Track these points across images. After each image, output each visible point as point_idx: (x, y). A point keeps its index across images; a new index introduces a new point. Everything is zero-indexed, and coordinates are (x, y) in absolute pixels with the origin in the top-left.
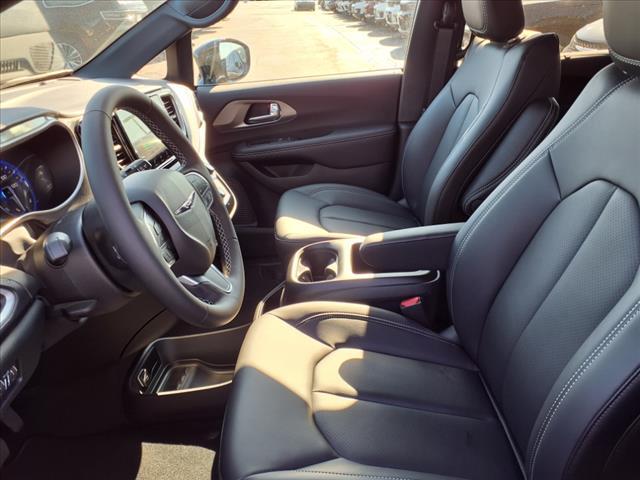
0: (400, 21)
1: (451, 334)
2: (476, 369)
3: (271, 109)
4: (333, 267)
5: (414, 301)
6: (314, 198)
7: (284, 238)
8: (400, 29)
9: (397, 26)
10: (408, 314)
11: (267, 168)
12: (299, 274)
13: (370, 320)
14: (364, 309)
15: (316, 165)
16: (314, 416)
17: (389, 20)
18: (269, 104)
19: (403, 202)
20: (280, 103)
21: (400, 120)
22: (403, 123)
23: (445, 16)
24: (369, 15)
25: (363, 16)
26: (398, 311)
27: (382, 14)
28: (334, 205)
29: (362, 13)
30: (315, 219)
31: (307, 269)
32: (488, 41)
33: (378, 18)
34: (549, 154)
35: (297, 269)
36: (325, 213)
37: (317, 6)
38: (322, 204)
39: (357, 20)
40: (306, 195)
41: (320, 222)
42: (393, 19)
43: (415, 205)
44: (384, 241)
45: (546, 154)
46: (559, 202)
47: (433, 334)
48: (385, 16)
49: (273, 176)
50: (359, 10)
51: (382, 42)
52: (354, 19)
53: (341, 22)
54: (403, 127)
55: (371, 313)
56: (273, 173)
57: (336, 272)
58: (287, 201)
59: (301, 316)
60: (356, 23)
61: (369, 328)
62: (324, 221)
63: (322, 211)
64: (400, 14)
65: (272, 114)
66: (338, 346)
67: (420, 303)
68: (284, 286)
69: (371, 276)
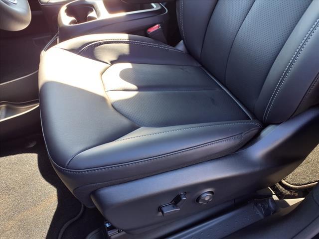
1: (181, 47)
2: (199, 65)
4: (92, 14)
5: (156, 27)
10: (153, 37)
13: (129, 42)
14: (125, 37)
16: (112, 106)
26: (146, 35)
47: (171, 47)
55: (129, 39)
57: (96, 17)
59: (80, 46)
61: (131, 48)
66: (113, 62)
67: (160, 27)
68: (58, 37)
69: (123, 14)
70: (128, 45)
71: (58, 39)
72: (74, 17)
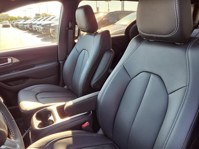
0: (42, 30)
1: (100, 132)
2: (112, 142)
3: (8, 60)
4: (51, 118)
5: (87, 124)
6: (32, 91)
7: (25, 111)
8: (42, 33)
9: (41, 32)
10: (86, 130)
11: (9, 83)
12: (37, 125)
13: (73, 136)
14: (69, 133)
15: (30, 79)
17: (38, 30)
18: (7, 58)
19: (66, 87)
20: (12, 57)
21: (59, 59)
22: (61, 61)
23: (70, 26)
24: (31, 29)
25: (29, 29)
26: (81, 129)
27: (35, 28)
28: (41, 93)
29: (28, 28)
30: (35, 100)
31: (40, 122)
32: (86, 33)
33: (34, 29)
34: (123, 65)
35: (36, 123)
36: (38, 96)
37: (11, 26)
38: (36, 93)
39: (27, 30)
40: (29, 91)
41: (38, 101)
42: (39, 29)
43: (70, 87)
44: (73, 104)
45: (122, 66)
46: (131, 80)
48: (37, 29)
49: (12, 86)
50: (27, 27)
51: (37, 37)
52: (25, 30)
53: (21, 31)
54: (61, 62)
55: (73, 134)
56: (12, 84)
57: (53, 120)
58: (21, 94)
60: (27, 31)
61: (74, 140)
62: (39, 100)
63: (37, 96)
64: (42, 28)
65: (9, 62)
67: (89, 124)
68: (30, 131)
69: (68, 118)
70: (72, 138)
71: (30, 133)
72: (41, 121)
